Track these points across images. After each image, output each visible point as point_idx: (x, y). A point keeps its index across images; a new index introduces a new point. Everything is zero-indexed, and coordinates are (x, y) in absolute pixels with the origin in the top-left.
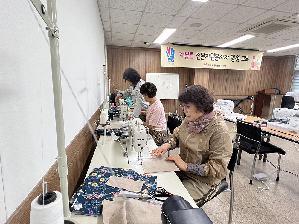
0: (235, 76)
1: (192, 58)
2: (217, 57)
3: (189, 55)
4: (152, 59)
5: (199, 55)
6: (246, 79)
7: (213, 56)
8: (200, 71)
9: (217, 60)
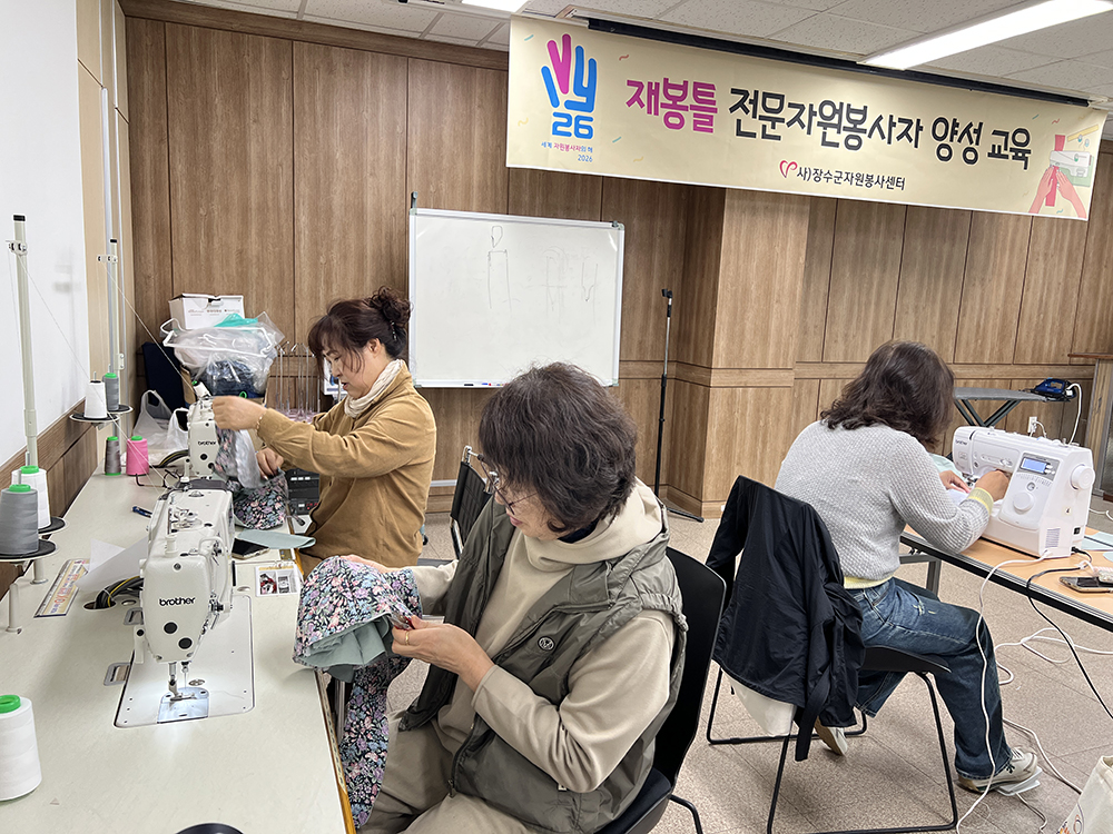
0: (946, 248)
1: (704, 124)
2: (855, 128)
3: (689, 101)
4: (448, 118)
5: (750, 107)
6: (1005, 270)
7: (835, 121)
8: (754, 211)
9: (853, 142)
